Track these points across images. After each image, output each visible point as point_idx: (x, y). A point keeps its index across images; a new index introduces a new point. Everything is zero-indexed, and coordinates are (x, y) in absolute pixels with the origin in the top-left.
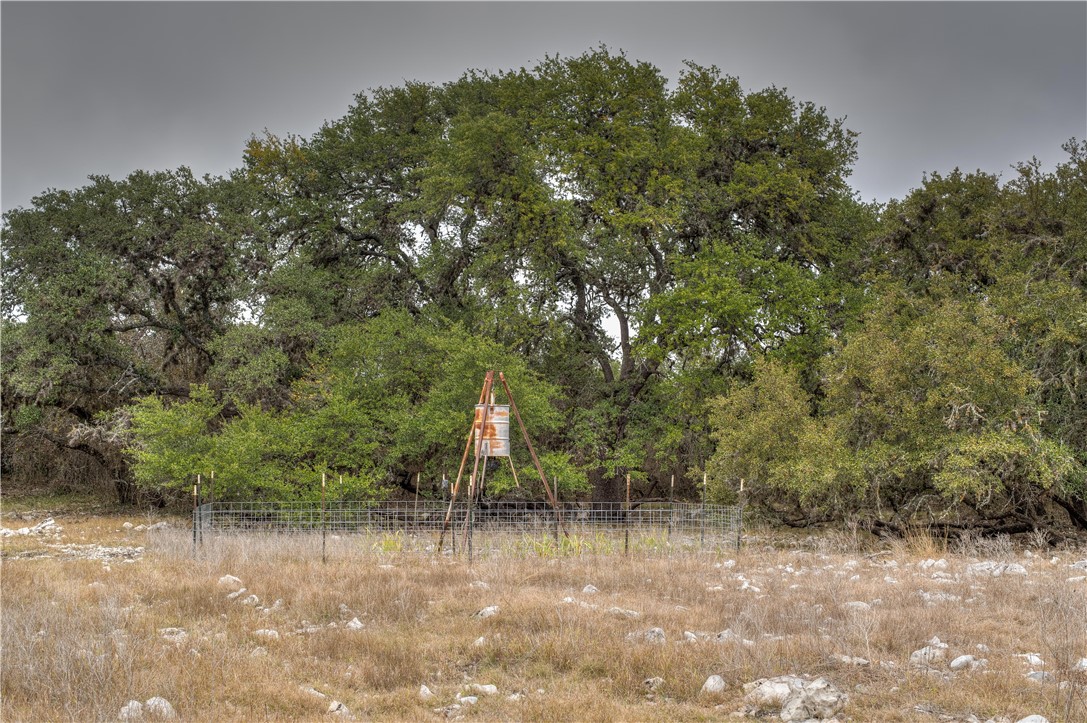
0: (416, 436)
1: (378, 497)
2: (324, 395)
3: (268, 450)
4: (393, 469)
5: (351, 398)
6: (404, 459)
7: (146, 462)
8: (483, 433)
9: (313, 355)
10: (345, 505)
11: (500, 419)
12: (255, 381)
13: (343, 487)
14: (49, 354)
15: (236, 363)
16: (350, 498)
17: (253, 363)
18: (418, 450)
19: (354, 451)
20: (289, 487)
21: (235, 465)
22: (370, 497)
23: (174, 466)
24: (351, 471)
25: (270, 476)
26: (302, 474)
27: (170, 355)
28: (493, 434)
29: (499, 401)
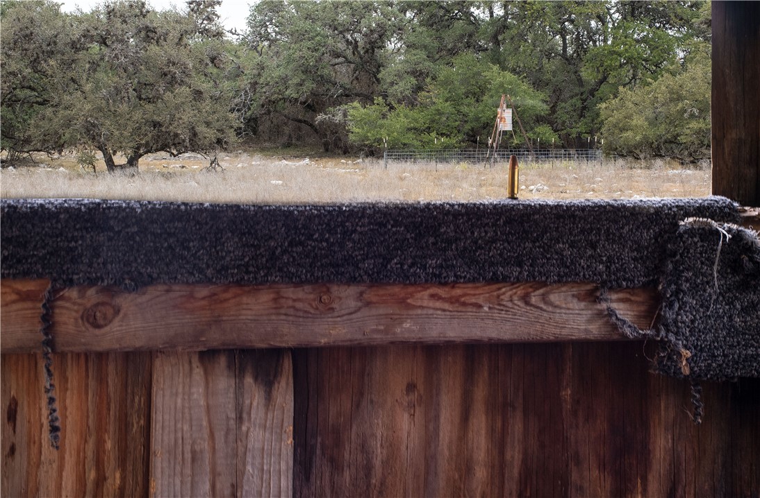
0: (477, 119)
1: (460, 147)
2: (434, 100)
3: (409, 126)
4: (468, 134)
5: (446, 101)
6: (472, 129)
7: (355, 133)
8: (501, 121)
9: (428, 80)
10: (444, 151)
11: (507, 115)
12: (401, 93)
13: (443, 143)
14: (304, 81)
15: (392, 84)
16: (446, 148)
17: (400, 84)
18: (478, 125)
19: (448, 126)
20: (419, 143)
21: (395, 134)
22: (456, 148)
23: (369, 134)
24: (448, 136)
25: (410, 138)
26: (425, 137)
27: (355, 75)
28: (504, 121)
29: (507, 107)
